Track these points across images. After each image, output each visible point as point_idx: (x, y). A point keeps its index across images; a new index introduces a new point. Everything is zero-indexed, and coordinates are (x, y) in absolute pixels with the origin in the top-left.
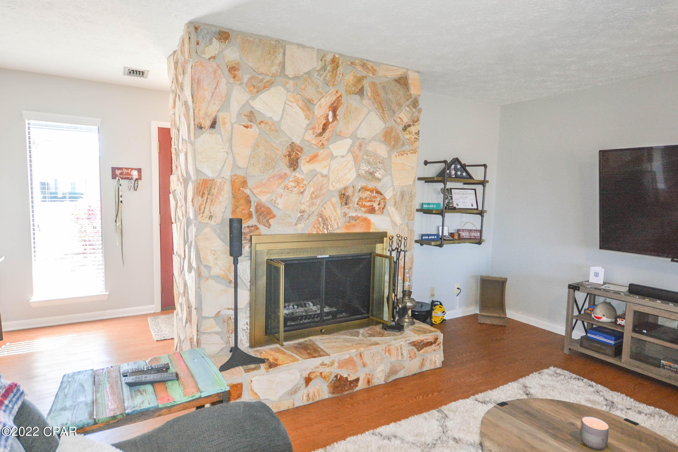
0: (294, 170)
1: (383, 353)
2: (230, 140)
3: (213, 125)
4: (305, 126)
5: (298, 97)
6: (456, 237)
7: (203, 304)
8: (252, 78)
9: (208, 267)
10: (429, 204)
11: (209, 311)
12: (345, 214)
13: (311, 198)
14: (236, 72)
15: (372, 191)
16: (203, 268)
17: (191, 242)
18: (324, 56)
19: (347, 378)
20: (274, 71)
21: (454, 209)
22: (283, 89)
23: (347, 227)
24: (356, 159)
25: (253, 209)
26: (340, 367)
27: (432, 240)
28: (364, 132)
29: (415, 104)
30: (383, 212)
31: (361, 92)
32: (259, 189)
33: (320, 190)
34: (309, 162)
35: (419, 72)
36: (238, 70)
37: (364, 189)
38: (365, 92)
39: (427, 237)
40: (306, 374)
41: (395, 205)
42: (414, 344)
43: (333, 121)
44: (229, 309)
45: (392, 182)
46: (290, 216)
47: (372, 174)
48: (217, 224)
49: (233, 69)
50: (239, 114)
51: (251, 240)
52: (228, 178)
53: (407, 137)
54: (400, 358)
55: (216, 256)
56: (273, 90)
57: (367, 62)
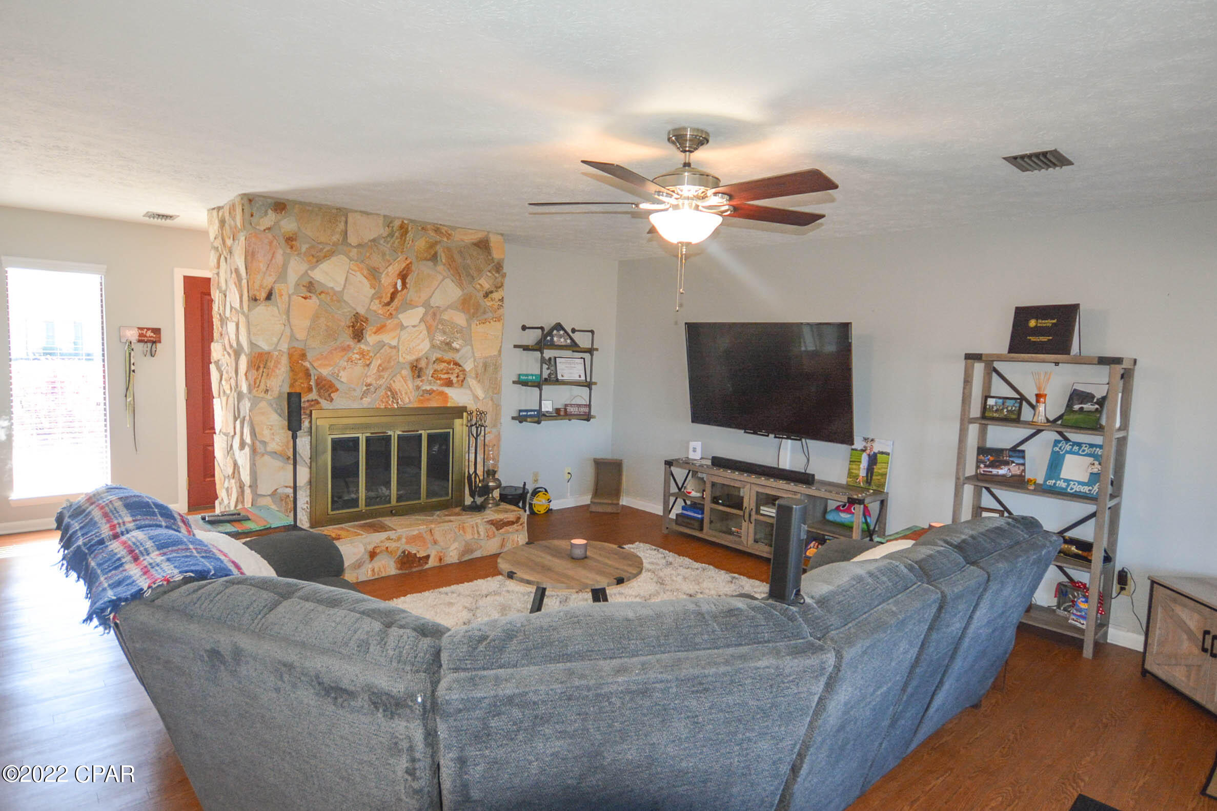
0: (359, 341)
1: (457, 530)
2: (288, 312)
3: (269, 297)
4: (371, 295)
5: (361, 266)
6: (562, 413)
7: (258, 482)
8: (312, 247)
9: (264, 443)
10: (527, 375)
11: (265, 488)
12: (418, 388)
13: (378, 370)
14: (294, 243)
15: (449, 363)
16: (258, 444)
17: (244, 417)
18: (391, 222)
19: (415, 554)
20: (335, 239)
21: (557, 382)
22: (345, 258)
23: (420, 401)
24: (429, 329)
25: (312, 383)
26: (407, 543)
27: (531, 416)
28: (438, 300)
29: (498, 268)
30: (462, 385)
31: (434, 258)
32: (320, 362)
33: (389, 362)
34: (375, 333)
35: (502, 235)
36: (296, 240)
37: (439, 360)
38: (439, 259)
39: (524, 413)
40: (370, 548)
41: (477, 377)
42: (492, 522)
43: (403, 289)
44: (287, 487)
45: (473, 353)
46: (354, 390)
47: (448, 344)
48: (274, 398)
49: (290, 240)
50: (297, 285)
51: (311, 415)
52: (285, 350)
53: (489, 304)
54: (476, 536)
55: (273, 431)
56: (334, 259)
57: (441, 227)
